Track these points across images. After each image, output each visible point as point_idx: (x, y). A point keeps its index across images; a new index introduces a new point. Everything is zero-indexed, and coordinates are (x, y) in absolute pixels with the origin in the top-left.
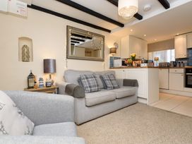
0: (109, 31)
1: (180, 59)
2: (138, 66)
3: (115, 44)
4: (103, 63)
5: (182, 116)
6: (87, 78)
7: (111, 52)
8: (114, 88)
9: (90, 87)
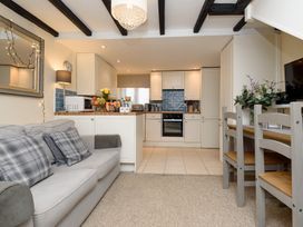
0: (55, 34)
1: (155, 101)
2: (117, 111)
3: (66, 62)
4: (39, 103)
5: (180, 176)
6: (12, 149)
7: (58, 80)
8: (83, 157)
9: (28, 172)
